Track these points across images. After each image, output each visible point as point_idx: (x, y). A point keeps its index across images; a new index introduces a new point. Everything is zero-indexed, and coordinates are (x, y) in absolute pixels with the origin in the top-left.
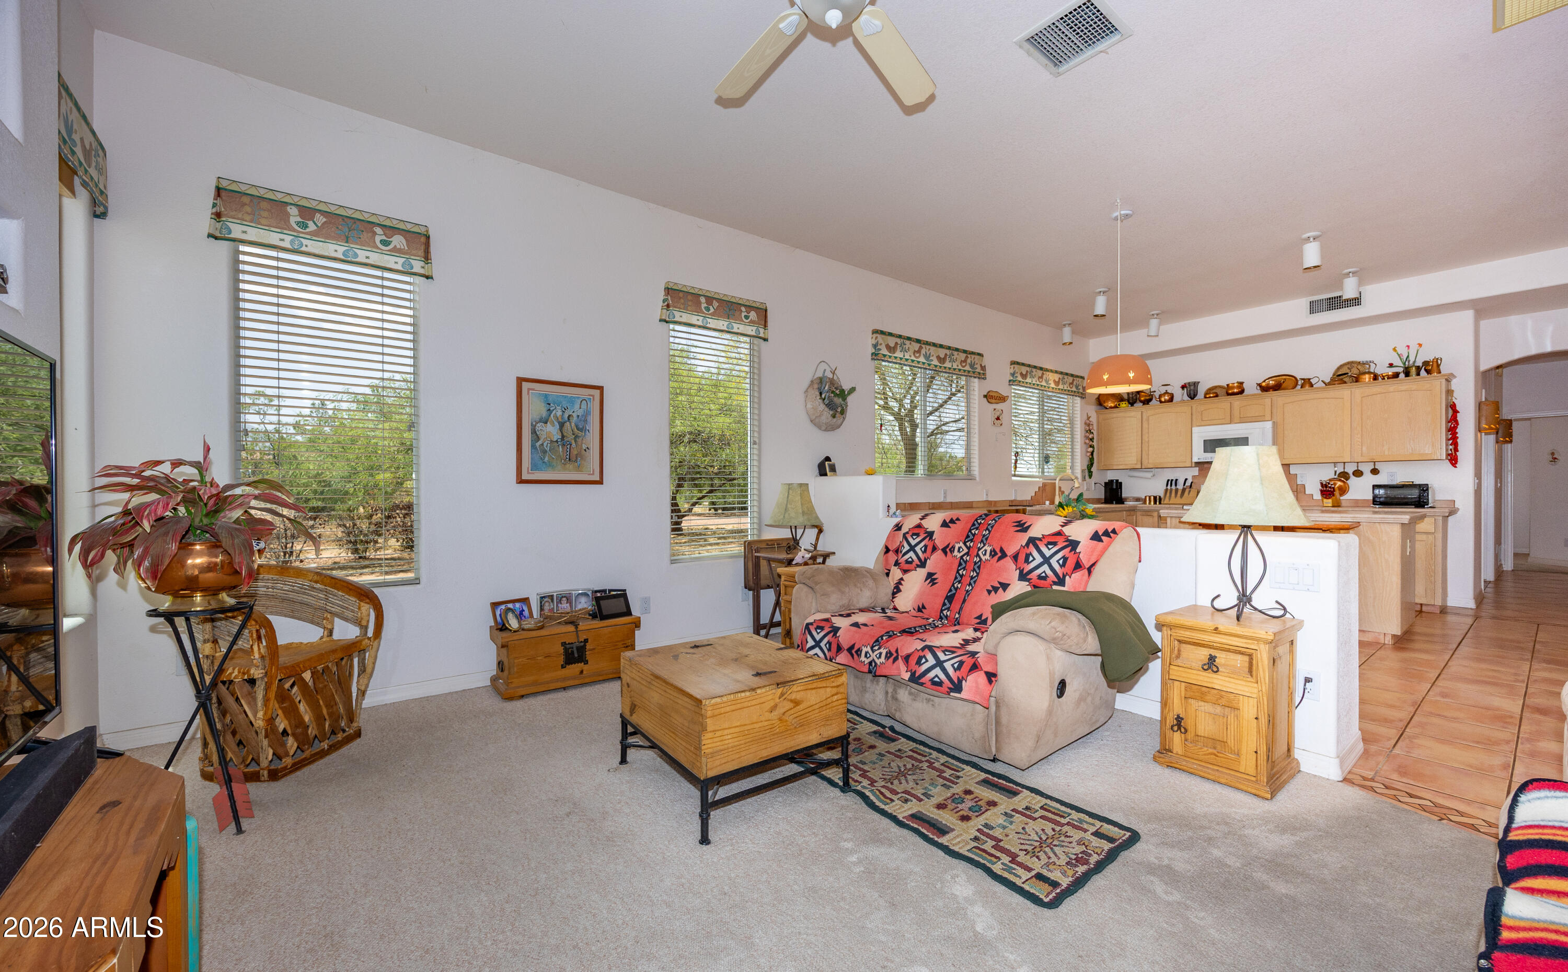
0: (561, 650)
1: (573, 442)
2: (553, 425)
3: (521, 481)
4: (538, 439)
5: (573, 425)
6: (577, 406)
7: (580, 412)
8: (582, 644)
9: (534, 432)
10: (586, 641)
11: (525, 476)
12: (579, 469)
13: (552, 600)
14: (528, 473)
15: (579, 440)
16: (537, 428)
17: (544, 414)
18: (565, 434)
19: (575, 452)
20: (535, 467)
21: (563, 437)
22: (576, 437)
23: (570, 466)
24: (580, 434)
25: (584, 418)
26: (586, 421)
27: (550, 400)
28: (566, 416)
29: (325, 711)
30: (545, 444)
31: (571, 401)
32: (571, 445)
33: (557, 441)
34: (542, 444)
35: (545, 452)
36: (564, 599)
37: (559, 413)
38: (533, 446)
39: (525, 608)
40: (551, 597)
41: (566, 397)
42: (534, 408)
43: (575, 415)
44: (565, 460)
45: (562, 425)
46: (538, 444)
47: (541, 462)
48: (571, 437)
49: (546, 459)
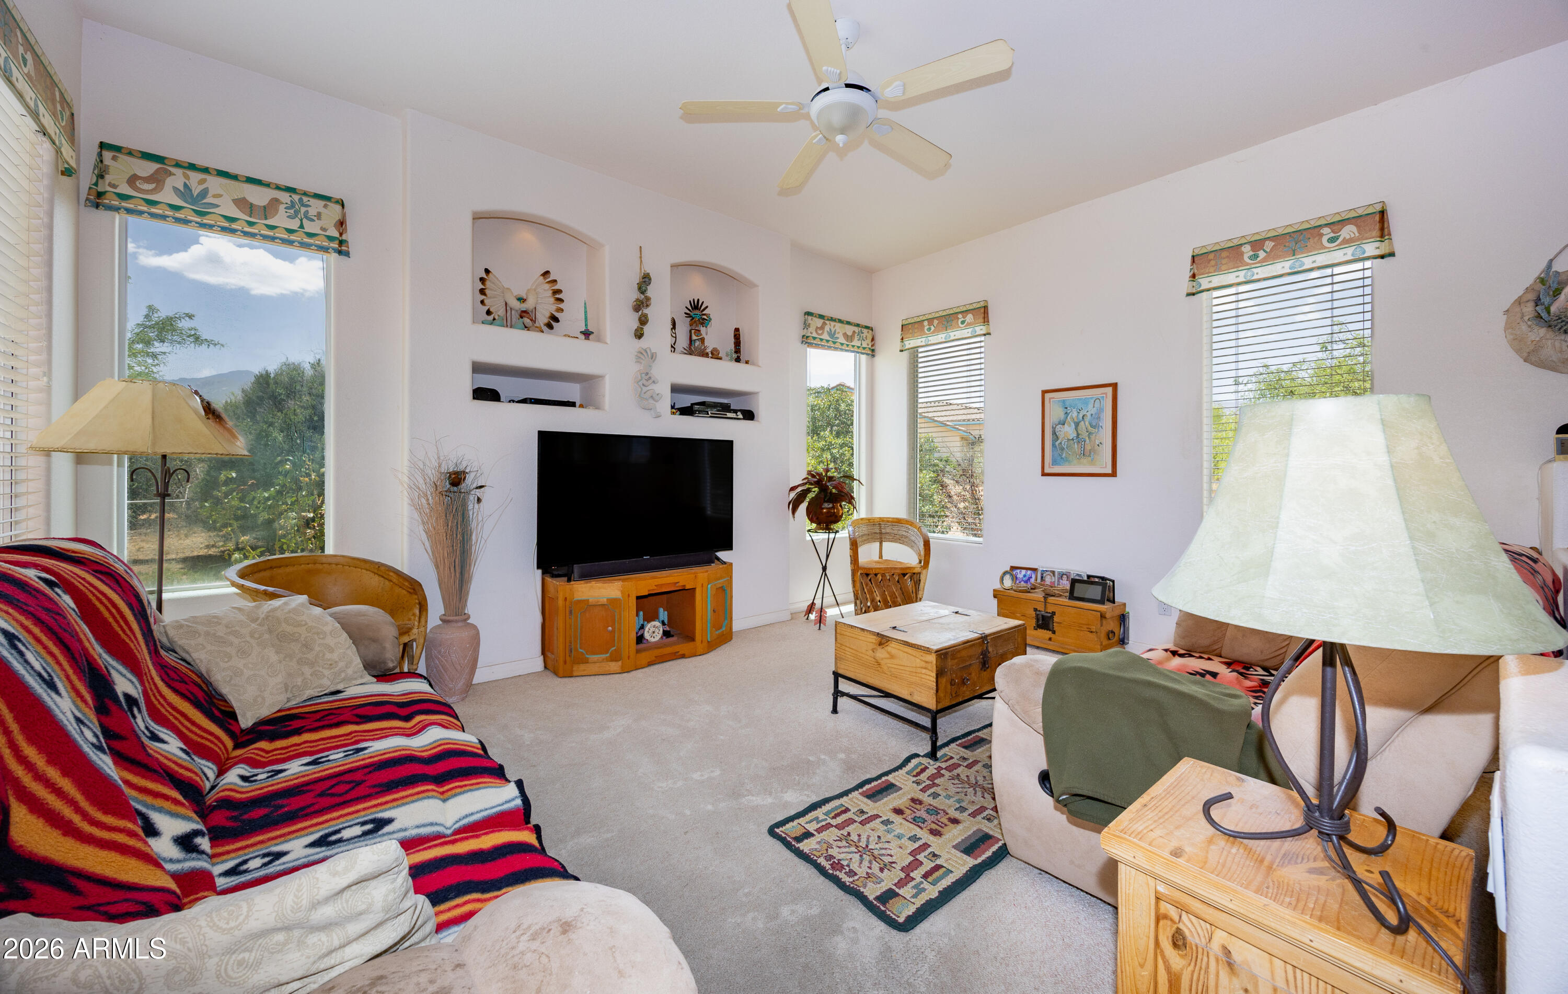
0: (1033, 614)
1: (1087, 438)
2: (1070, 425)
3: (1044, 474)
4: (1058, 438)
5: (1087, 423)
6: (1091, 406)
7: (1094, 411)
8: (1049, 615)
9: (1054, 433)
10: (1054, 613)
11: (1047, 470)
12: (1092, 463)
13: (1054, 575)
14: (1050, 467)
15: (1093, 437)
16: (1057, 430)
17: (1062, 416)
18: (1080, 432)
19: (1088, 448)
20: (1055, 462)
21: (1078, 435)
22: (1090, 434)
23: (1084, 461)
24: (1093, 430)
25: (1098, 417)
26: (1099, 418)
27: (1067, 404)
28: (1081, 416)
29: (889, 599)
30: (1063, 443)
31: (1085, 402)
32: (1085, 441)
33: (1073, 439)
34: (1061, 443)
35: (1063, 449)
36: (1065, 576)
37: (1075, 414)
38: (1054, 446)
39: (1033, 576)
40: (1053, 572)
41: (1081, 399)
42: (1055, 413)
43: (1089, 414)
44: (1080, 455)
45: (1077, 425)
46: (1057, 443)
47: (1059, 458)
48: (1084, 435)
49: (1064, 456)
